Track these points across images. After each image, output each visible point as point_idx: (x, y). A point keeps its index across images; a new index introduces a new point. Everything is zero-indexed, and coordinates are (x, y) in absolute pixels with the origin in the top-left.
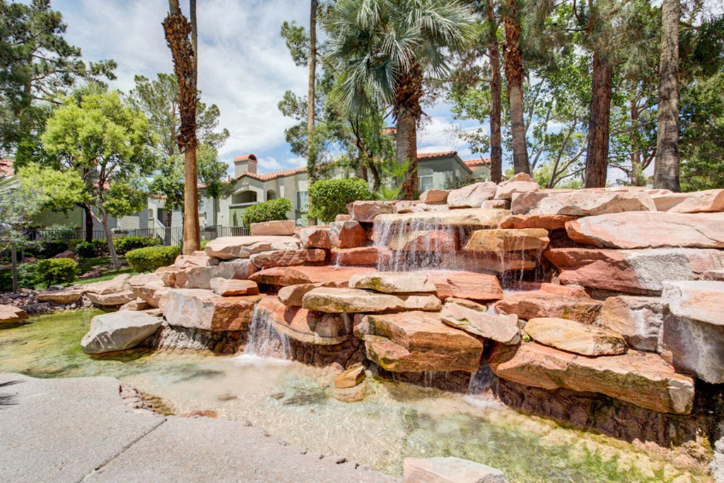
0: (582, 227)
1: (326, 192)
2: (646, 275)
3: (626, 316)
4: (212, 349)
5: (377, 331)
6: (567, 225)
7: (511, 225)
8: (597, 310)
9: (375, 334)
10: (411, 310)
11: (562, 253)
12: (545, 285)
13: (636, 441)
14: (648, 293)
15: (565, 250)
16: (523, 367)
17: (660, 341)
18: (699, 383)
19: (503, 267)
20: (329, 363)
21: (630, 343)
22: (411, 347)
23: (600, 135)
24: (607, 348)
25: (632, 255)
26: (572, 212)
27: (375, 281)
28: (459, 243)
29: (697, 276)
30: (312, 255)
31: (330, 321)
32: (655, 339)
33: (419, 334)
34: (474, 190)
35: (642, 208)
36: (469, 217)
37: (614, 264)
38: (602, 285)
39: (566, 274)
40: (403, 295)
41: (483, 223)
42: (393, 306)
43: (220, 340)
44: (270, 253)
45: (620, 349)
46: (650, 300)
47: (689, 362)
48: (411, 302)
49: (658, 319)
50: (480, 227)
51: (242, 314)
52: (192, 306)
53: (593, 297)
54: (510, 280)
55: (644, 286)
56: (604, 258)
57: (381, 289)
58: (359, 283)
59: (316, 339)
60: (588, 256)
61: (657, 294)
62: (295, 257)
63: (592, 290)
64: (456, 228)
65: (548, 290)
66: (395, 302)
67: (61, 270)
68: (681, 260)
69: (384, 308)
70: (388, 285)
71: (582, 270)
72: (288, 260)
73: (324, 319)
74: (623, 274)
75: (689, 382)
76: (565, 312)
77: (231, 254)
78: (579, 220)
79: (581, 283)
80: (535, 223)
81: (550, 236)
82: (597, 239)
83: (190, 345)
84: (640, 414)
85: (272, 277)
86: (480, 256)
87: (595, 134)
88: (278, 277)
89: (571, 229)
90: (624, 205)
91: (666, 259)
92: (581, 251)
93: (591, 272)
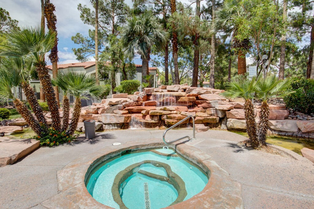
0: (202, 96)
1: (129, 84)
2: (213, 105)
3: (210, 111)
4: (121, 128)
5: (168, 118)
6: (199, 96)
7: (188, 96)
8: (205, 111)
9: (168, 119)
10: (173, 114)
11: (198, 102)
12: (195, 108)
13: (213, 128)
14: (213, 107)
15: (199, 101)
16: (197, 120)
17: (215, 114)
18: (220, 118)
19: (188, 104)
20: (156, 127)
21: (211, 115)
22: (177, 120)
23: (196, 69)
24: (209, 115)
25: (211, 101)
26: (199, 93)
27: (165, 108)
28: (177, 100)
29: (219, 104)
30: (138, 103)
31: (156, 117)
32: (214, 114)
33: (178, 117)
34: (175, 86)
35: (211, 93)
36: (180, 94)
37: (208, 103)
38: (206, 107)
39: (199, 105)
40: (171, 111)
41: (183, 95)
42: (170, 113)
43: (123, 126)
44: (128, 103)
45: (210, 115)
46: (214, 108)
47: (218, 116)
48: (172, 112)
49: (215, 111)
50: (182, 96)
51: (130, 118)
52: (113, 118)
53: (205, 109)
54: (189, 107)
55: (212, 106)
56: (206, 102)
57: (166, 110)
58: (161, 109)
59: (153, 121)
60: (203, 102)
61: (215, 107)
62: (134, 104)
63: (204, 108)
64: (176, 96)
65: (196, 109)
66: (170, 112)
67: (5, 113)
68: (217, 102)
69: (168, 113)
70: (168, 109)
71: (202, 104)
72: (132, 105)
73: (154, 117)
74: (209, 105)
75: (218, 118)
76: (201, 111)
77: (117, 103)
78: (201, 95)
79: (202, 107)
80: (193, 95)
81: (196, 98)
82: (204, 99)
83: (113, 128)
84: (213, 124)
85: (131, 109)
86: (182, 102)
87: (195, 69)
88: (133, 109)
89: (199, 97)
90: (208, 92)
91: (215, 102)
92: (202, 101)
93: (204, 105)
